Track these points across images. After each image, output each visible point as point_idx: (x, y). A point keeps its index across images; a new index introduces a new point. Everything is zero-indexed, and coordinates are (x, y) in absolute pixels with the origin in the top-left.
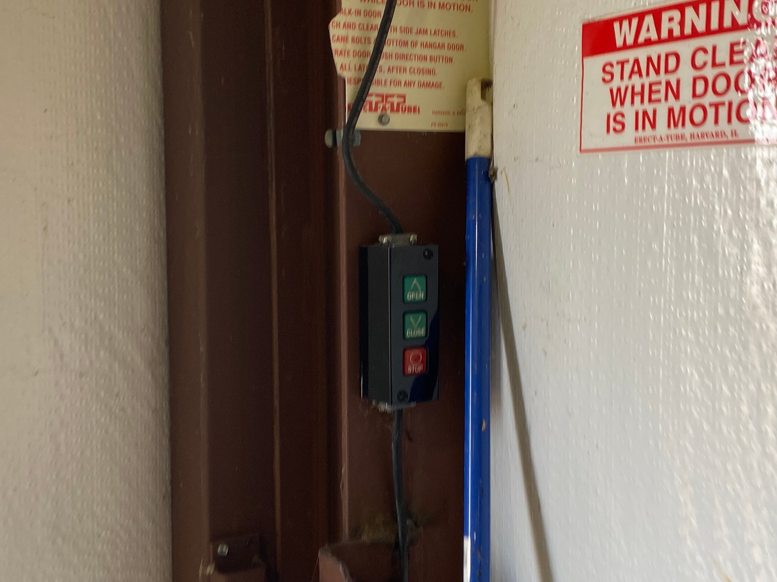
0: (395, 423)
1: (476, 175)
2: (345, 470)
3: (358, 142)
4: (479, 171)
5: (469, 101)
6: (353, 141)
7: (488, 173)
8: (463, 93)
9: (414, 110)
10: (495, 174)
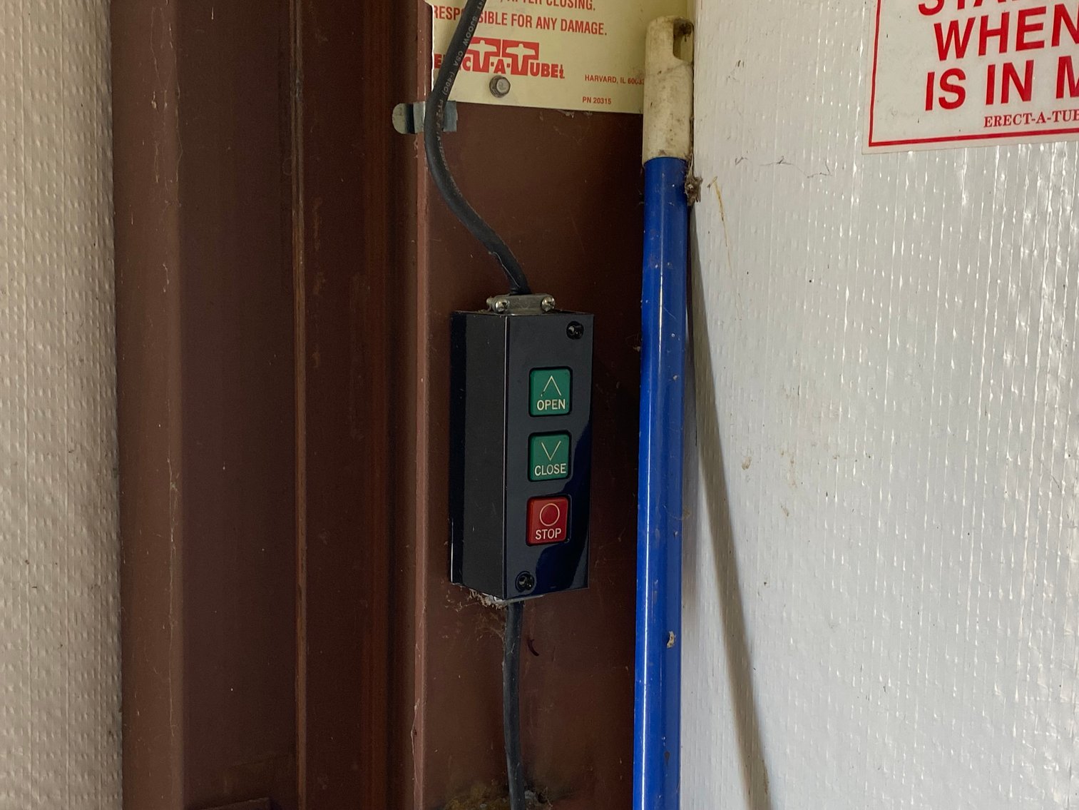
0: (508, 627)
1: (661, 190)
2: (419, 706)
3: (452, 126)
4: (669, 183)
5: (651, 57)
6: (444, 123)
7: (682, 188)
8: (640, 42)
9: (552, 71)
10: (696, 190)
